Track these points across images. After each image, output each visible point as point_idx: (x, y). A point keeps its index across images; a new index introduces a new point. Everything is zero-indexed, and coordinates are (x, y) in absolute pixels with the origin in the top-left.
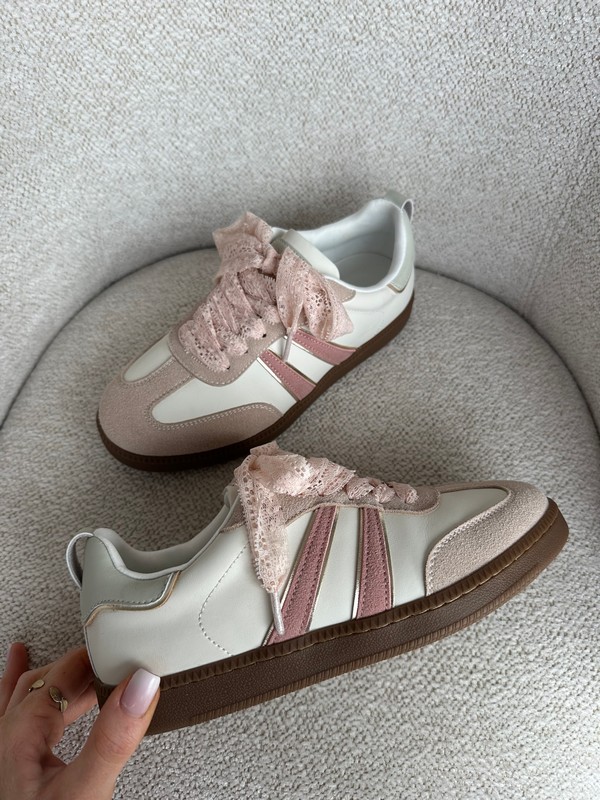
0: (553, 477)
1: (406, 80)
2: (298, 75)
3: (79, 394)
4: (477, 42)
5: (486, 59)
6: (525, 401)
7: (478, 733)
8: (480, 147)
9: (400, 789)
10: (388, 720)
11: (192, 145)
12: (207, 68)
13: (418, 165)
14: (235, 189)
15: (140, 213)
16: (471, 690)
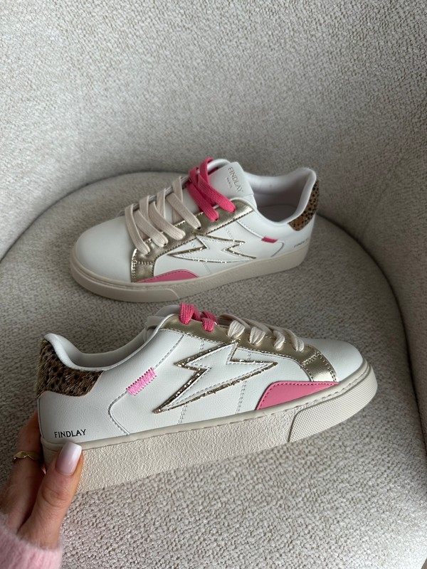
0: (371, 337)
1: (299, 77)
2: (231, 65)
3: (58, 246)
4: (347, 58)
5: (351, 69)
6: (355, 289)
7: (308, 496)
8: (341, 124)
9: (251, 529)
10: (247, 480)
11: (156, 99)
12: (174, 51)
13: (300, 132)
14: (178, 132)
15: (115, 139)
16: (306, 467)
